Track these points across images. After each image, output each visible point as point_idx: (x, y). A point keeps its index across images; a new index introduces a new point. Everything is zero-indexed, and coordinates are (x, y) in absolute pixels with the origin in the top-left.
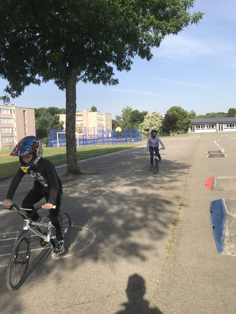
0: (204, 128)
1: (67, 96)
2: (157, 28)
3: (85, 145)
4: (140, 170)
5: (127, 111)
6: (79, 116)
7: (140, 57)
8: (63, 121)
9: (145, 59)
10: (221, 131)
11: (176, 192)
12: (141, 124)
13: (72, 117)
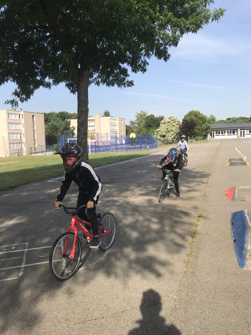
0: (224, 133)
1: (78, 100)
2: (175, 26)
3: (97, 153)
4: (155, 179)
5: (141, 116)
6: (91, 121)
7: (157, 58)
8: (74, 127)
9: (162, 59)
10: (242, 137)
11: (195, 203)
12: (157, 130)
13: (84, 122)
